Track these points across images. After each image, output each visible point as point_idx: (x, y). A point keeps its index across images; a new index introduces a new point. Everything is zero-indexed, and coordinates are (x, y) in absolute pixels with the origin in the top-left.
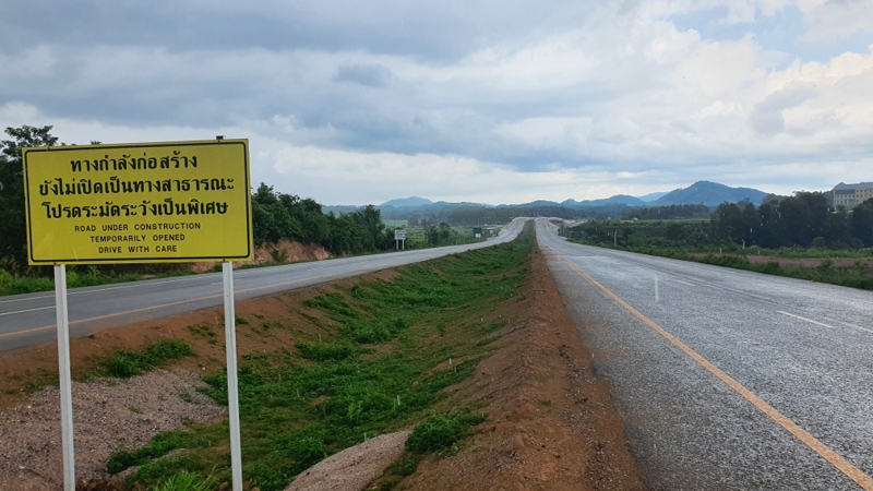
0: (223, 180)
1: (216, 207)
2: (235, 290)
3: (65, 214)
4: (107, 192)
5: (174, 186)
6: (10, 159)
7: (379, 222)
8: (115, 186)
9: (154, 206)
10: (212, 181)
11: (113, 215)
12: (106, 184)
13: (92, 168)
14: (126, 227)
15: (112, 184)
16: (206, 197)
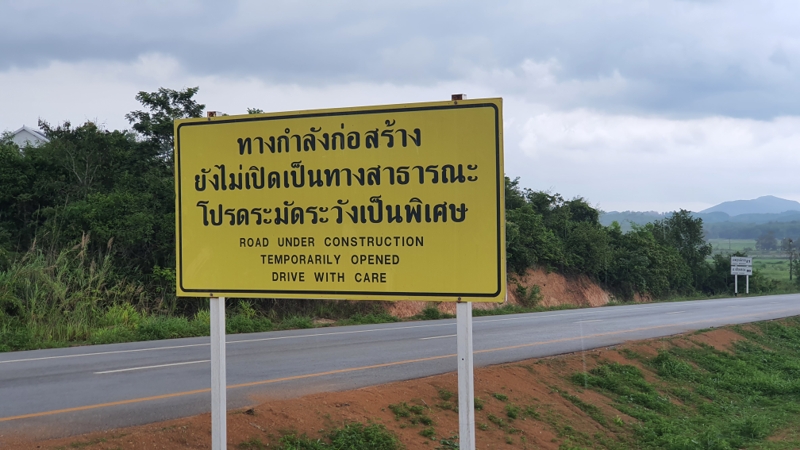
0: (460, 167)
1: (449, 212)
2: (474, 349)
3: (227, 219)
4: (287, 185)
5: (385, 175)
6: (141, 138)
7: (699, 241)
8: (298, 176)
9: (354, 209)
10: (444, 168)
11: (294, 222)
12: (286, 173)
13: (266, 148)
14: (311, 241)
15: (294, 173)
16: (434, 194)
